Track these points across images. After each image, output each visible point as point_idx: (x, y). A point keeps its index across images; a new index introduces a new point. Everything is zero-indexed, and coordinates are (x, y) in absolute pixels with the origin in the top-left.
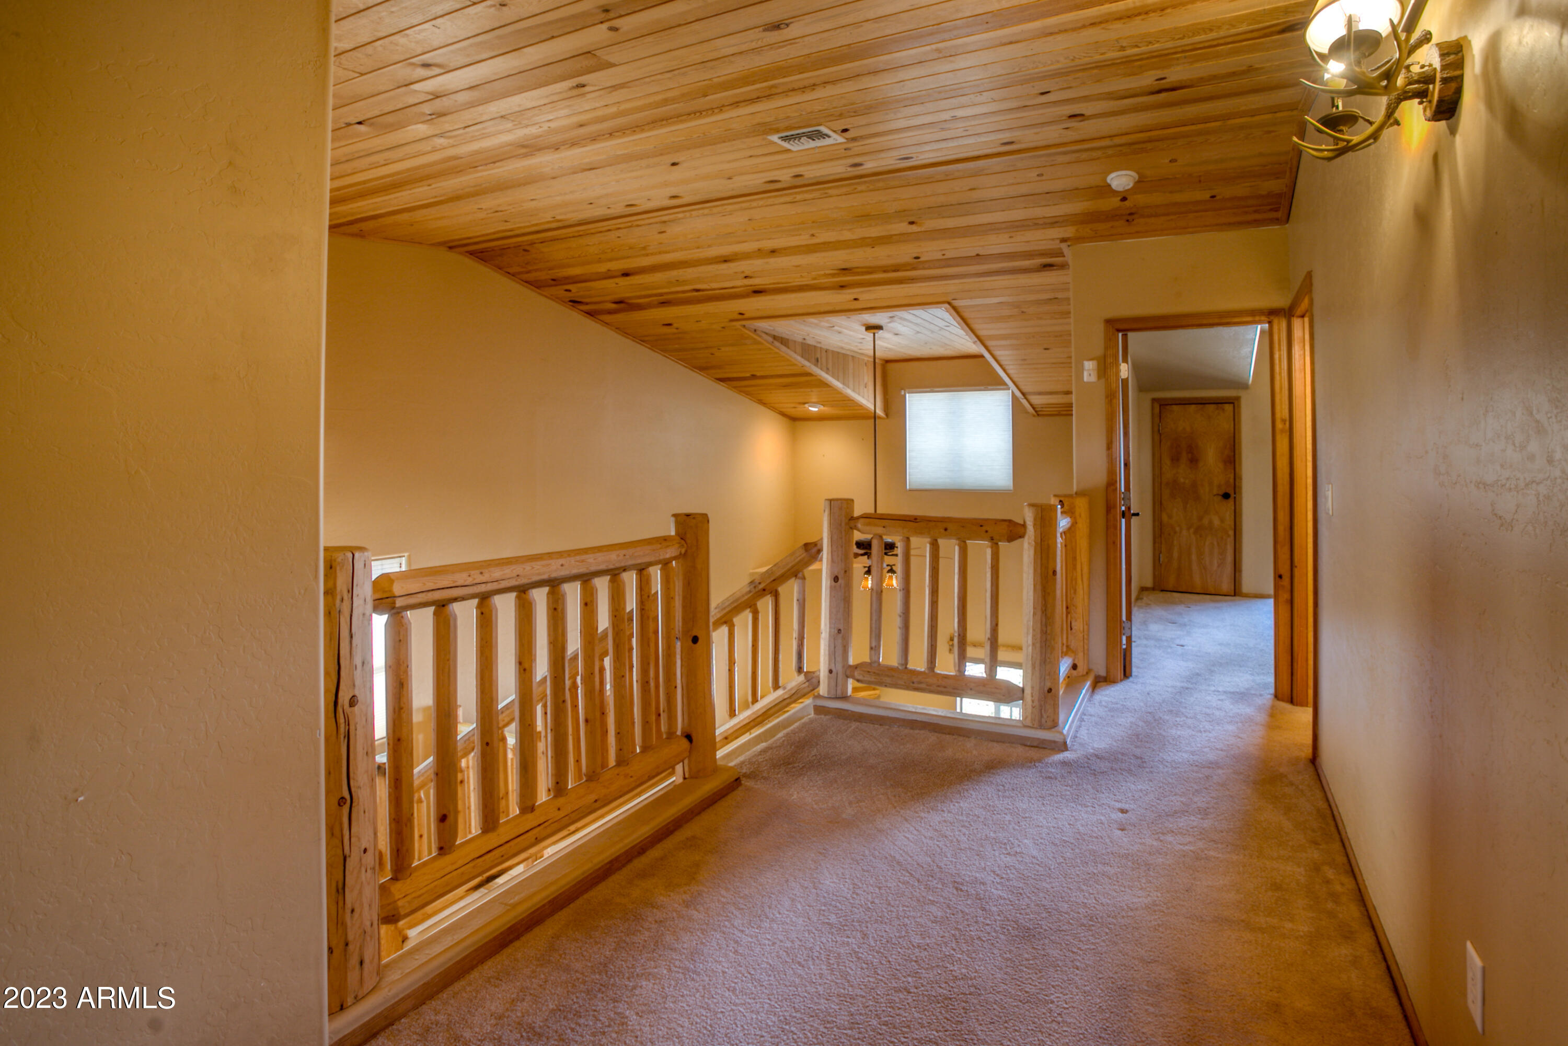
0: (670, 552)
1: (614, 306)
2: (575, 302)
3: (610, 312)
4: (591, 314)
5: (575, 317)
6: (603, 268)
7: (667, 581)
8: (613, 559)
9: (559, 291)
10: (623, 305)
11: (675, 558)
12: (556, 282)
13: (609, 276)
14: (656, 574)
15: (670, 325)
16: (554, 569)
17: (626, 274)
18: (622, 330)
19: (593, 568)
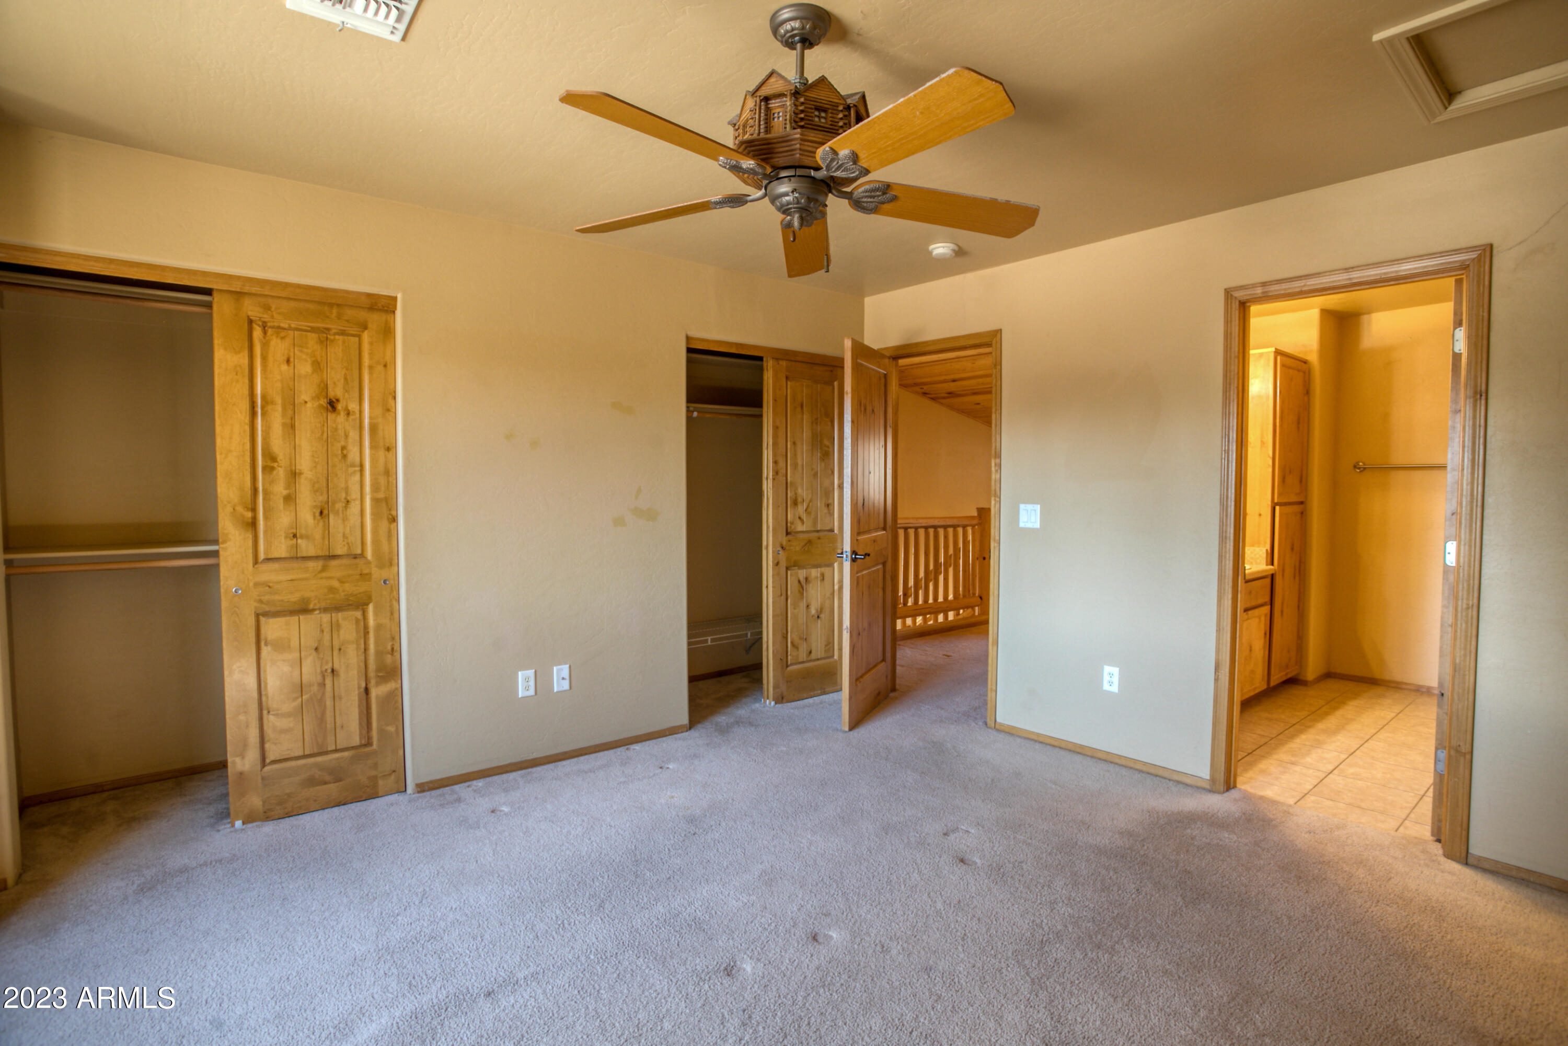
0: (975, 522)
1: (947, 395)
2: (925, 394)
3: (944, 398)
4: (933, 399)
5: (926, 402)
6: (942, 378)
7: (973, 533)
8: (955, 522)
9: (917, 389)
10: (951, 394)
11: (977, 525)
12: (916, 384)
13: (945, 381)
14: (969, 530)
15: (978, 404)
16: (936, 523)
17: (954, 381)
18: (951, 407)
19: (948, 524)
